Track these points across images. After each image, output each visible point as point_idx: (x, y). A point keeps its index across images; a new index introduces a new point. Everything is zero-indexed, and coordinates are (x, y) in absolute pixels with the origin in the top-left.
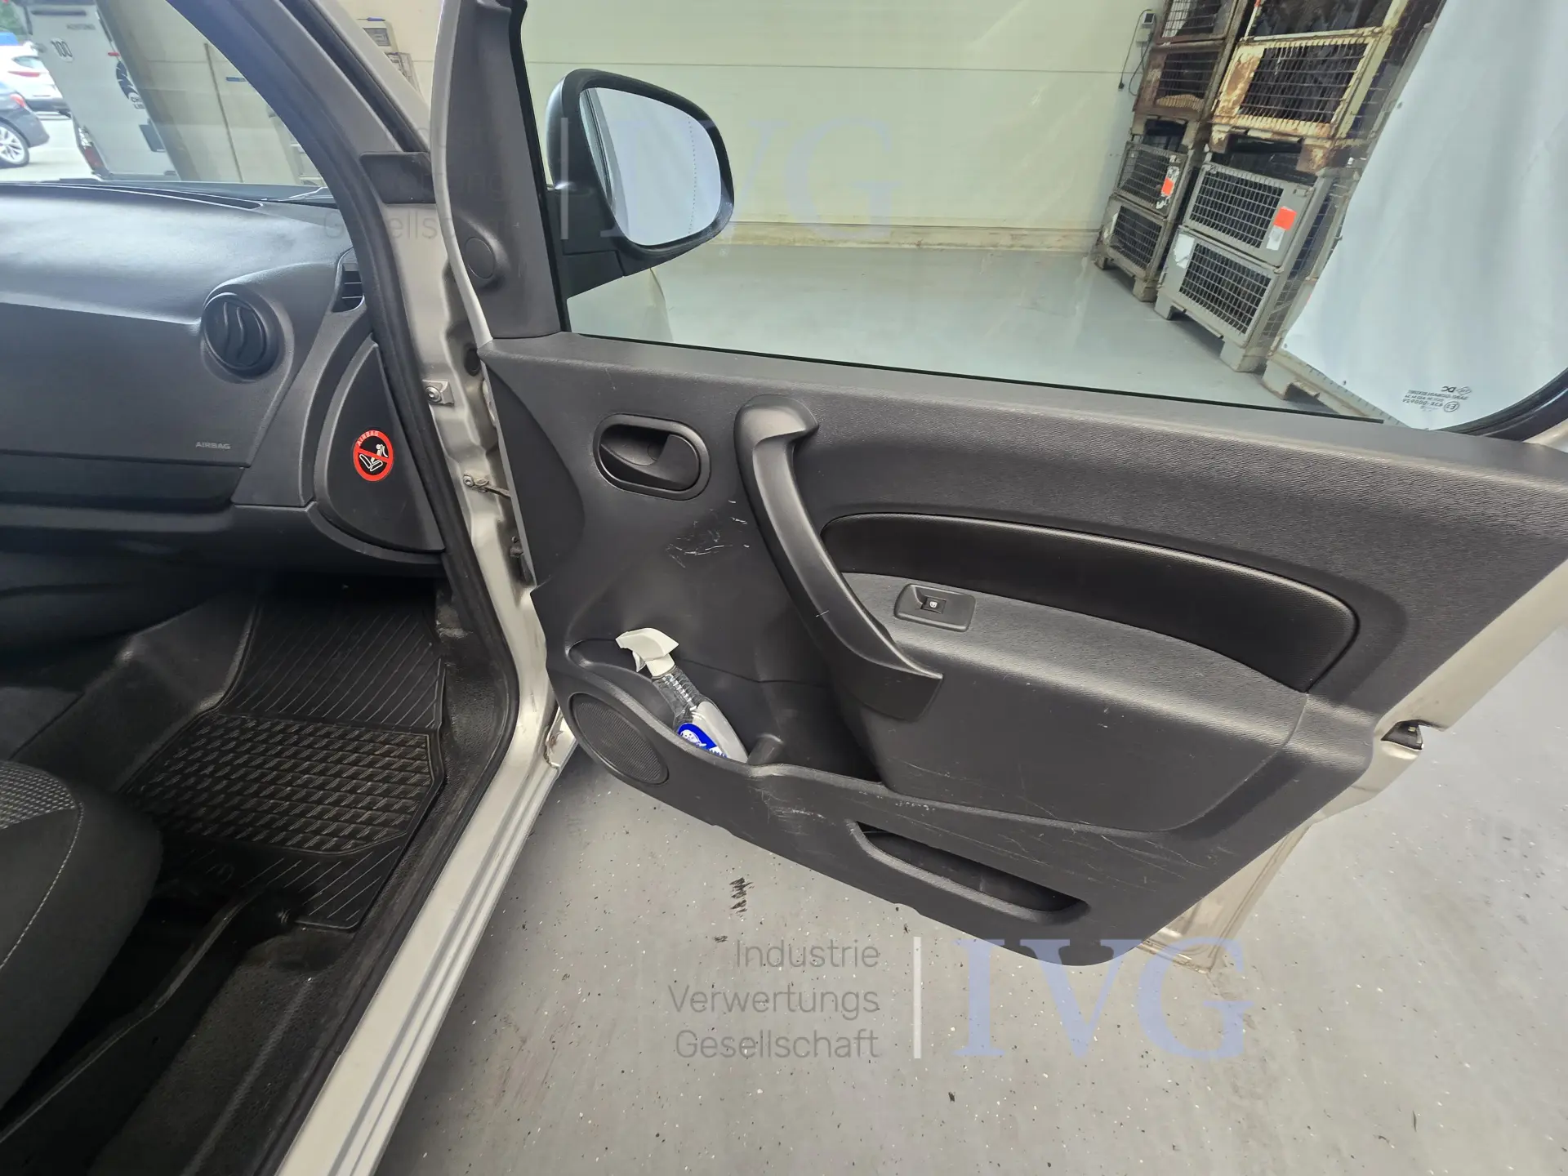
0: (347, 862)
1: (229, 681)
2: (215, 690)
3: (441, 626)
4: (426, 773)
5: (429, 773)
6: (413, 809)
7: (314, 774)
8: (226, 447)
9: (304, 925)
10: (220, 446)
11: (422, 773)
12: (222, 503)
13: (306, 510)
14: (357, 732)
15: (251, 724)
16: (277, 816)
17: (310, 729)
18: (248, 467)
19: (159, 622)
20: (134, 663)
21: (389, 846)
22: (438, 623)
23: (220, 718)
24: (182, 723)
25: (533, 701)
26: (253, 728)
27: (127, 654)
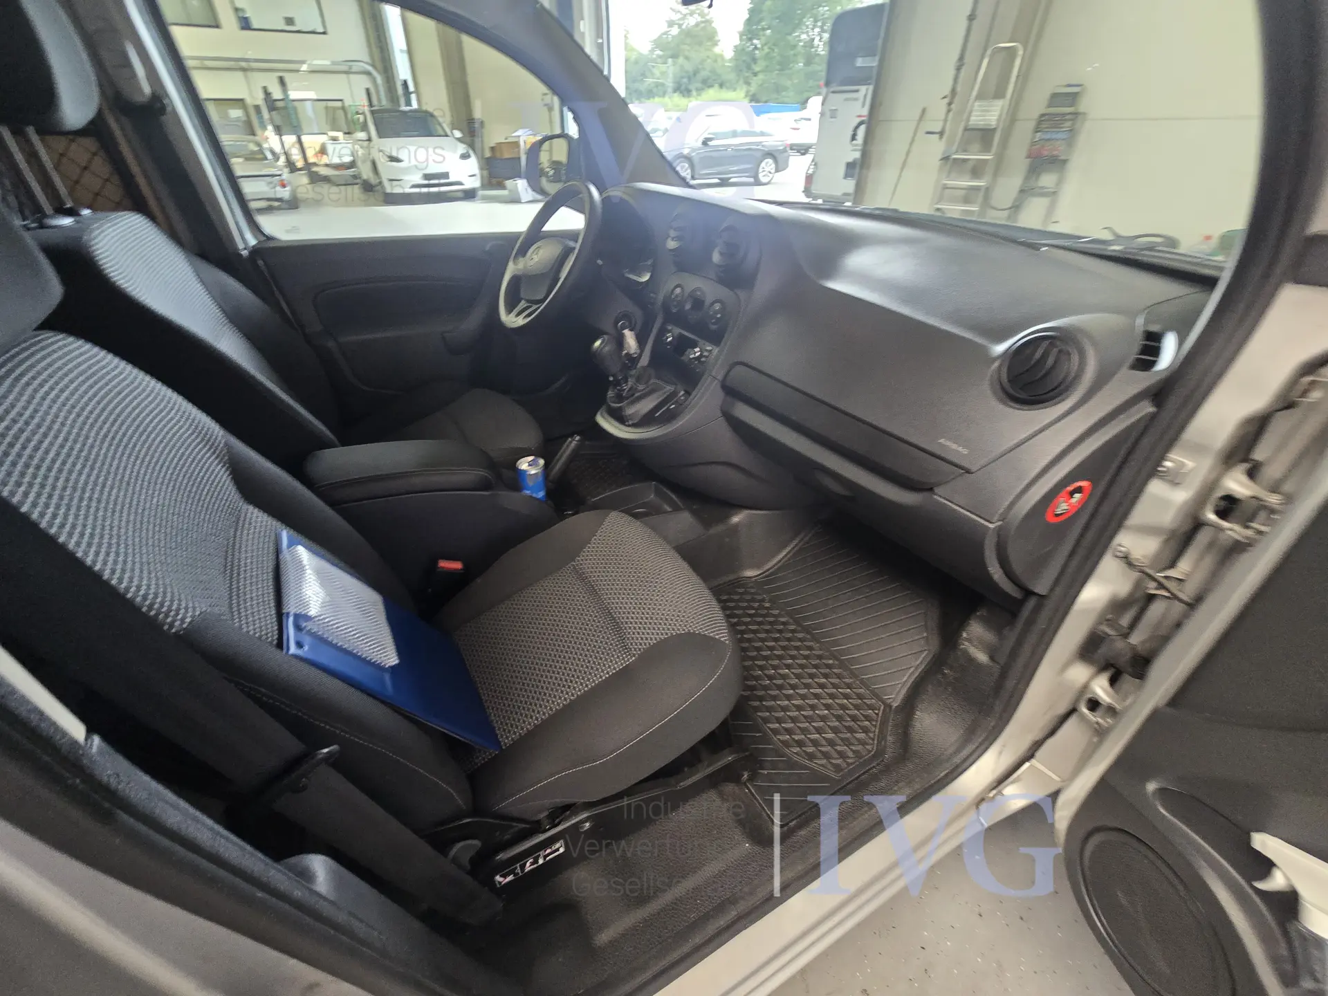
0: (792, 765)
1: (767, 567)
2: (758, 567)
3: (967, 640)
4: (870, 738)
5: (873, 740)
6: (850, 761)
7: (793, 673)
8: (965, 452)
9: (748, 788)
10: (960, 449)
11: (867, 735)
12: (927, 488)
13: (991, 526)
14: (831, 662)
15: (767, 605)
16: (759, 686)
17: (800, 635)
18: (968, 472)
19: (760, 509)
20: (737, 525)
21: (825, 778)
22: (965, 635)
23: (752, 587)
24: (732, 577)
25: (1000, 753)
26: (767, 608)
27: (736, 519)
